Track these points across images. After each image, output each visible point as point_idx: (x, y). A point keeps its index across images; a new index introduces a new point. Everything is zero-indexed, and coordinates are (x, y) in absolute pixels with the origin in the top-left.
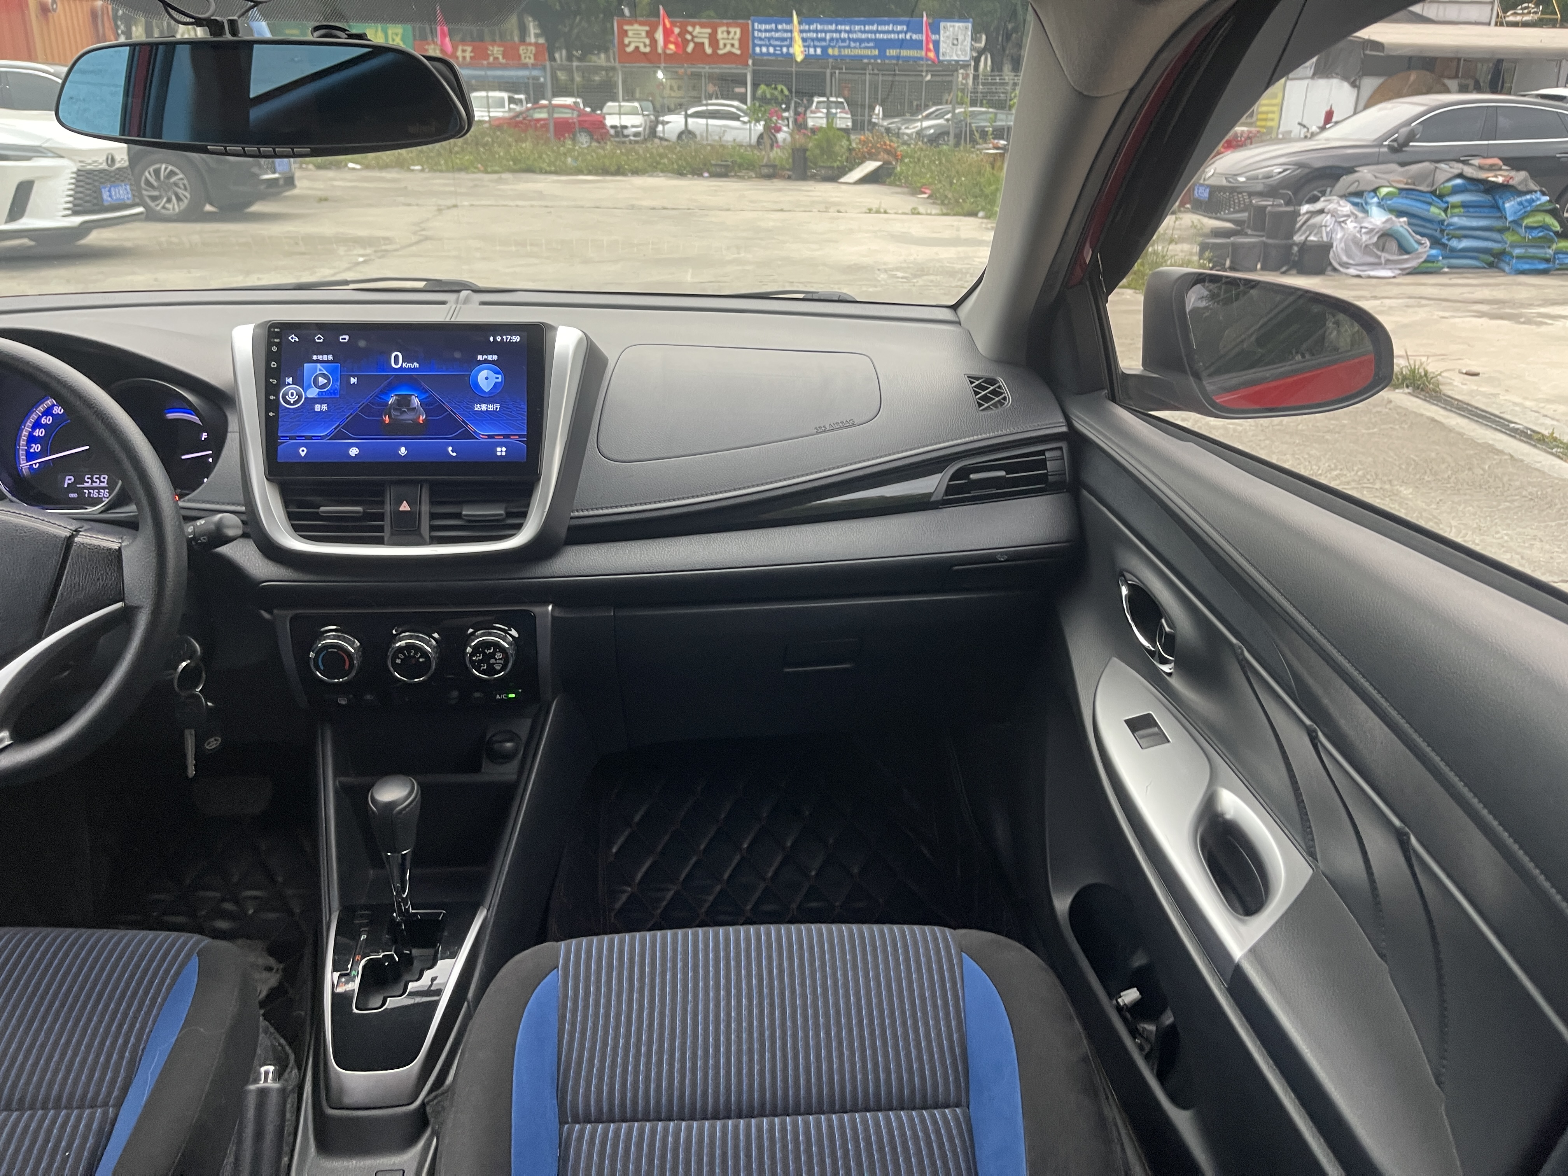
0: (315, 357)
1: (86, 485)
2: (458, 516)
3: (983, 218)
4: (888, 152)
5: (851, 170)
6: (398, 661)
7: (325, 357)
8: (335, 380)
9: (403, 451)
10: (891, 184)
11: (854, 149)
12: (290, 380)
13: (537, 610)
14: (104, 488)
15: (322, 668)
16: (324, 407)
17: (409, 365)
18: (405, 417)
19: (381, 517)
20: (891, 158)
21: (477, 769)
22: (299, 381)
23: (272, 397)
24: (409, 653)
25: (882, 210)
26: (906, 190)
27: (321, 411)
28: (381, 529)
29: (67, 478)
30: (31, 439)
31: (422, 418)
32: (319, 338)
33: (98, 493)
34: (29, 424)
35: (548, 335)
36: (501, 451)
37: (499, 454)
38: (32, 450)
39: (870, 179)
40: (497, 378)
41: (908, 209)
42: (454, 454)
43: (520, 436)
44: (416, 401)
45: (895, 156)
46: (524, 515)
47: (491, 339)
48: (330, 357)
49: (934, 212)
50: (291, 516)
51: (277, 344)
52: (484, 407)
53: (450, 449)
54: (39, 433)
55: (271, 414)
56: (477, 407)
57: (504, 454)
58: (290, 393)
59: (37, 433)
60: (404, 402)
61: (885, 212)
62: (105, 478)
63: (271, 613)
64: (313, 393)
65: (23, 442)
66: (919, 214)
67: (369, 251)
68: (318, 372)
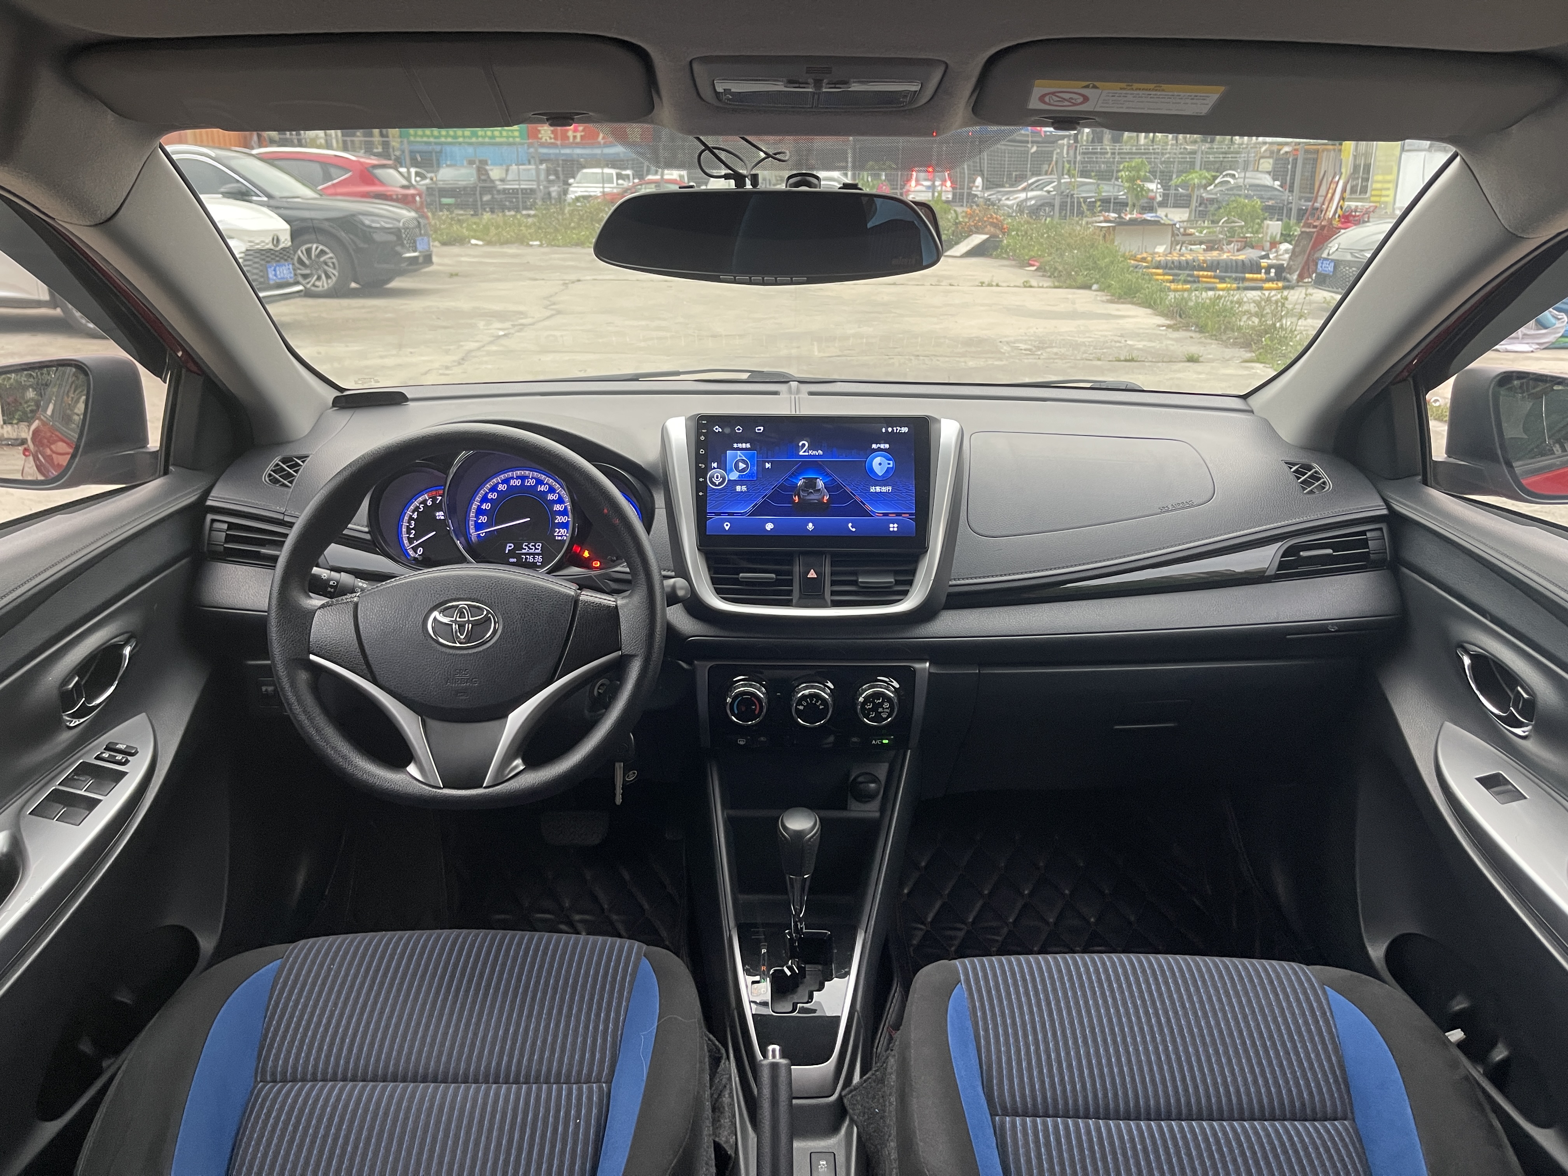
0: (735, 446)
1: (524, 551)
2: (854, 583)
3: (1096, 291)
4: (995, 225)
5: (957, 243)
6: (801, 708)
7: (744, 445)
8: (752, 465)
9: (810, 526)
10: (997, 257)
11: (960, 223)
12: (715, 465)
13: (918, 666)
14: (538, 554)
15: (736, 712)
16: (744, 488)
17: (815, 453)
18: (812, 497)
19: (790, 583)
20: (998, 232)
21: (845, 808)
22: (722, 466)
23: (701, 480)
24: (811, 701)
25: (994, 284)
26: (1013, 263)
27: (741, 492)
28: (789, 593)
29: (508, 545)
30: (480, 512)
31: (826, 498)
32: (739, 429)
33: (534, 558)
34: (478, 499)
35: (933, 427)
36: (894, 527)
37: (891, 529)
38: (480, 521)
39: (977, 252)
40: (889, 464)
41: (1020, 282)
42: (854, 530)
43: (911, 514)
44: (820, 484)
45: (1002, 229)
46: (910, 583)
47: (884, 430)
48: (748, 445)
49: (1046, 285)
50: (714, 581)
51: (704, 434)
52: (878, 489)
53: (850, 525)
54: (486, 506)
55: (701, 494)
56: (872, 490)
57: (896, 529)
58: (716, 475)
59: (483, 507)
60: (811, 484)
61: (997, 285)
62: (539, 545)
63: (690, 663)
64: (734, 476)
65: (472, 515)
66: (1031, 287)
67: (507, 325)
68: (739, 458)
